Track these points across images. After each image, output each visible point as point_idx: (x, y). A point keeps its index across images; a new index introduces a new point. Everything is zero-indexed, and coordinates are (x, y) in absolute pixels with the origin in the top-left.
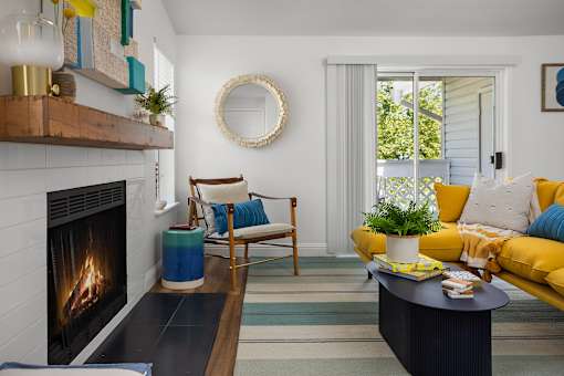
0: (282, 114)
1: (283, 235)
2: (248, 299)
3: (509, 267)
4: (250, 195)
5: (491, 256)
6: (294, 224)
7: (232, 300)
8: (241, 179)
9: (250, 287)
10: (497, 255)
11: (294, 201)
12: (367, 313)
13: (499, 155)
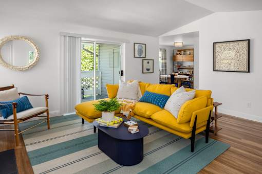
0: (37, 55)
1: (43, 113)
2: (29, 149)
3: (137, 113)
4: (19, 94)
5: (131, 110)
6: (47, 106)
7: (19, 152)
8: (13, 87)
9: (26, 141)
10: (133, 110)
11: (47, 96)
12: (90, 141)
13: (122, 71)
